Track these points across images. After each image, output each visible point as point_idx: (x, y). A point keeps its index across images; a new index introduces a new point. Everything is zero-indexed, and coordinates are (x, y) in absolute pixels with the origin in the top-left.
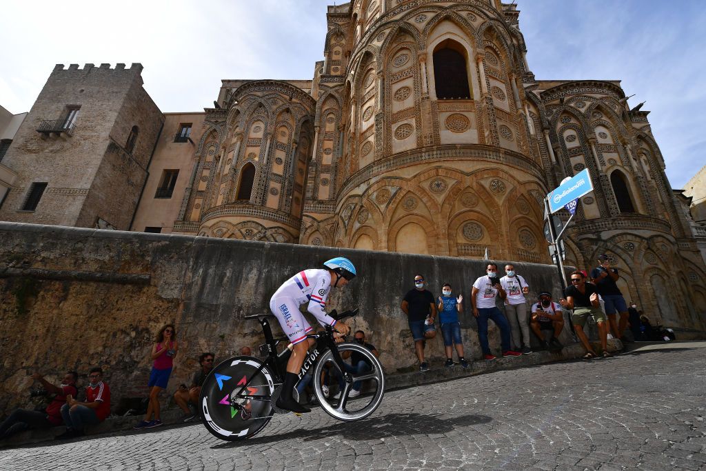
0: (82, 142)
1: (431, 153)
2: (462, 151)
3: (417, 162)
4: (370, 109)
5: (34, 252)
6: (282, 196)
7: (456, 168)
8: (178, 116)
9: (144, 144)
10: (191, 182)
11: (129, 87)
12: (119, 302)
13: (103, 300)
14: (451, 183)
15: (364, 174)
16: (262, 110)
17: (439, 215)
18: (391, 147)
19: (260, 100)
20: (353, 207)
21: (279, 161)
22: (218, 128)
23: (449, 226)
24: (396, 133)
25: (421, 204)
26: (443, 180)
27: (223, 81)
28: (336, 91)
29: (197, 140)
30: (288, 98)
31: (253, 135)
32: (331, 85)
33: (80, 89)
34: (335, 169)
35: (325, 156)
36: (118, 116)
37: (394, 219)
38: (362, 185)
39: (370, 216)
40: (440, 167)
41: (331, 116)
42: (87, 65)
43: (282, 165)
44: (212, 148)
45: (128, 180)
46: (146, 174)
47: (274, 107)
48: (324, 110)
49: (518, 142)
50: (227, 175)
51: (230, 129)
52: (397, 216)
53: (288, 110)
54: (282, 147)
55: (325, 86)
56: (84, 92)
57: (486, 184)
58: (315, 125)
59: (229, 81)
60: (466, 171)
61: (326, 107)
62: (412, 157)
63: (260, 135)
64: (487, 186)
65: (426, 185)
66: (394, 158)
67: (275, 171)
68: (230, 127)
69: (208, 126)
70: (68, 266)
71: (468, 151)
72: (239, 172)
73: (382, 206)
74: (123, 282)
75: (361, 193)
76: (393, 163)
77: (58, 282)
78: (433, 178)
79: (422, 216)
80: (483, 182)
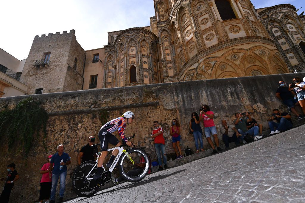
0: (55, 68)
1: (227, 44)
2: (242, 40)
3: (222, 49)
4: (189, 31)
5: (100, 100)
6: (150, 78)
7: (241, 48)
8: (92, 51)
9: (80, 65)
10: (104, 79)
11: (71, 41)
12: (148, 114)
13: (140, 114)
14: (241, 55)
15: (195, 59)
16: (133, 41)
17: (239, 70)
18: (205, 45)
19: (131, 37)
20: (192, 75)
21: (145, 63)
22: (111, 53)
23: (245, 73)
24: (206, 39)
25: (228, 66)
26: (237, 54)
27: (108, 33)
28: (166, 28)
29: (103, 60)
30: (143, 34)
31: (131, 53)
32: (163, 25)
33: (49, 45)
34: (174, 61)
35: (167, 57)
36: (69, 54)
37: (217, 76)
38: (195, 64)
39: (203, 76)
40: (234, 49)
41: (166, 39)
42: (49, 34)
43: (147, 64)
44: (111, 63)
45: (77, 82)
46: (83, 79)
47: (138, 39)
48: (162, 37)
49: (263, 33)
50: (123, 72)
51: (119, 52)
52: (218, 74)
53: (144, 40)
54: (145, 56)
55: (160, 26)
56: (51, 46)
57: (257, 52)
58: (160, 43)
59: (111, 32)
60: (246, 48)
61: (163, 35)
62: (218, 47)
63: (134, 52)
64: (258, 54)
65: (229, 58)
66: (209, 49)
67: (144, 67)
68: (119, 51)
69: (107, 53)
70: (117, 103)
71: (244, 40)
72: (129, 70)
73: (209, 71)
74: (147, 105)
75: (195, 68)
76: (210, 51)
77: (116, 111)
78: (232, 54)
79: (231, 72)
80: (255, 52)
